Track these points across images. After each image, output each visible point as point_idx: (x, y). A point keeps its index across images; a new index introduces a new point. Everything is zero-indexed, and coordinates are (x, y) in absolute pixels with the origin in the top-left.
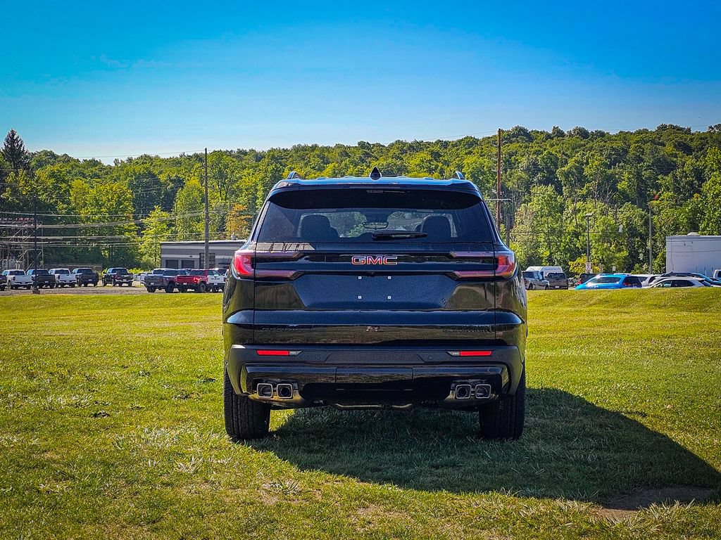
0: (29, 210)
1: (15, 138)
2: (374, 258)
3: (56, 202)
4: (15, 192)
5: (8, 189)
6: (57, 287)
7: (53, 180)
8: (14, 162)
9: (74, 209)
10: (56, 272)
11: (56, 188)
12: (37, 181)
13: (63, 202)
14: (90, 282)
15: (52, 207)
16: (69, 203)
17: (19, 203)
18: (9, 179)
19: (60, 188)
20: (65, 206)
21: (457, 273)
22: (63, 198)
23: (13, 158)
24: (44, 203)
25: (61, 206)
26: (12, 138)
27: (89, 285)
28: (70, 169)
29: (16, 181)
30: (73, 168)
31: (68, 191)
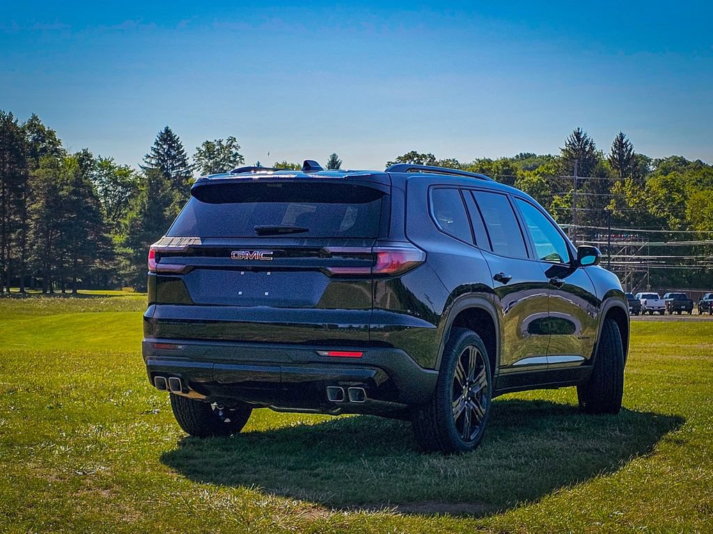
0: (636, 226)
1: (624, 142)
2: (251, 252)
3: (668, 216)
4: (621, 204)
5: (612, 201)
6: (643, 314)
7: (665, 191)
8: (622, 170)
9: (689, 223)
10: (644, 297)
11: (669, 199)
12: (647, 192)
13: (676, 217)
14: (684, 310)
15: (663, 222)
16: (683, 218)
17: (625, 217)
18: (614, 190)
19: (673, 200)
20: (678, 220)
21: (330, 269)
22: (678, 211)
23: (621, 165)
24: (654, 217)
25: (673, 220)
26: (621, 142)
27: (683, 313)
28: (702, 177)
29: (623, 192)
30: (705, 176)
31: (682, 203)
